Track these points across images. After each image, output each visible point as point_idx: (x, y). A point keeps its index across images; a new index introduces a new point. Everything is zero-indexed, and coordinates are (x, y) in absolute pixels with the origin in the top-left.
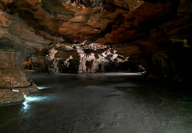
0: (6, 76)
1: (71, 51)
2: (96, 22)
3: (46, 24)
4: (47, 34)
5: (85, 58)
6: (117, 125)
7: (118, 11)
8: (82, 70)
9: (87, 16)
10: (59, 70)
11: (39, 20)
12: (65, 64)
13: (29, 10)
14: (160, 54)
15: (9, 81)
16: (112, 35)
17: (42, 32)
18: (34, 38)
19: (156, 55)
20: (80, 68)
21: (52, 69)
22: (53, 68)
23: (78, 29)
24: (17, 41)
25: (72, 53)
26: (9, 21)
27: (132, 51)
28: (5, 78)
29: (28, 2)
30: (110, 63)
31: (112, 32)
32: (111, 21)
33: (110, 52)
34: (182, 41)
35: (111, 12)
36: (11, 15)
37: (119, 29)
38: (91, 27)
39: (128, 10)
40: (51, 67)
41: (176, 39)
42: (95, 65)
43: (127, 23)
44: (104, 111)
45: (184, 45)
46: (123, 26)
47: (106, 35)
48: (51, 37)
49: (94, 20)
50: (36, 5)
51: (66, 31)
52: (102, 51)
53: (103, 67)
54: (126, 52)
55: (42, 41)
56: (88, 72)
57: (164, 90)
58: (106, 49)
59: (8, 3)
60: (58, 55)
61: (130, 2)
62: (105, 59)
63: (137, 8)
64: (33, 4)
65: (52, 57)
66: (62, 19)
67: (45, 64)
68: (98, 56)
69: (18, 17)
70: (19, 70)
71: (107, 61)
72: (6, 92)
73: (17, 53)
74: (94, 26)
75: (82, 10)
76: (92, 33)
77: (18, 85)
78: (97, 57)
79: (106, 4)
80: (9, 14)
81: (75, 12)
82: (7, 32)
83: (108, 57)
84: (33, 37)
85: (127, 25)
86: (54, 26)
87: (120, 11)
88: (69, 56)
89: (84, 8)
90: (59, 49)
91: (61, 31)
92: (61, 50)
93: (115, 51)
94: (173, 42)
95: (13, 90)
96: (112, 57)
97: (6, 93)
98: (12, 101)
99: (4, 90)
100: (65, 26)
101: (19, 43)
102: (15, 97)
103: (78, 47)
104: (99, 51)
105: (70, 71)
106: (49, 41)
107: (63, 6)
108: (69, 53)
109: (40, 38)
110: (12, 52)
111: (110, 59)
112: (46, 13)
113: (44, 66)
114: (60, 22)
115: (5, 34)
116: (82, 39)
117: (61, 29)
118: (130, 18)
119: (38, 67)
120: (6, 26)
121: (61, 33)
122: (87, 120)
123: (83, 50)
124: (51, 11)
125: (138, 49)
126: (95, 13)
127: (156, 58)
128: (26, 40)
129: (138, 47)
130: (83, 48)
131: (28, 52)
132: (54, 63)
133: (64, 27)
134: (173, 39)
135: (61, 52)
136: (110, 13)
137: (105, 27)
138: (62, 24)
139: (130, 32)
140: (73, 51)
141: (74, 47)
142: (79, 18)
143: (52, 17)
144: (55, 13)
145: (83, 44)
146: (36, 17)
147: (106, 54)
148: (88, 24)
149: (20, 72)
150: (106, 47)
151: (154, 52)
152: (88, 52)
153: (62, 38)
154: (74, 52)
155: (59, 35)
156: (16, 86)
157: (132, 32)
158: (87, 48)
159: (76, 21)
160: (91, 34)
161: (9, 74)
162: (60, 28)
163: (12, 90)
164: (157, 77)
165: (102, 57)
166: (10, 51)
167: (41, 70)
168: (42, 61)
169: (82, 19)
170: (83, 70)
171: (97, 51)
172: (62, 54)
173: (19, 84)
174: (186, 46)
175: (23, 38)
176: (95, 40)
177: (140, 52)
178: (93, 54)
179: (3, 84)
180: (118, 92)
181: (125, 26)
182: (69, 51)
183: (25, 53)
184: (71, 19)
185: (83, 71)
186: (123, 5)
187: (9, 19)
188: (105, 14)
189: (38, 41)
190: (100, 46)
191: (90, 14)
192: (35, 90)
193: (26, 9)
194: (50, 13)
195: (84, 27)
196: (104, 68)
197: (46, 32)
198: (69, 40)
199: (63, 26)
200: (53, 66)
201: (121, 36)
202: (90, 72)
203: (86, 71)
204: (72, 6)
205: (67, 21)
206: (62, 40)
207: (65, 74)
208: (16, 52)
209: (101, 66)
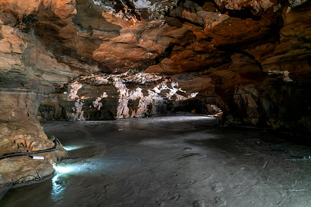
0: (17, 134)
1: (105, 85)
2: (151, 42)
3: (74, 45)
4: (74, 60)
5: (128, 95)
6: (223, 202)
7: (186, 27)
8: (122, 114)
9: (139, 33)
10: (84, 116)
11: (64, 39)
12: (95, 106)
13: (52, 25)
14: (247, 89)
15: (23, 141)
16: (172, 62)
17: (65, 58)
18: (55, 68)
19: (240, 90)
20: (119, 111)
21: (73, 114)
22: (75, 112)
23: (123, 53)
24: (31, 74)
25: (106, 89)
26: (24, 44)
27: (201, 84)
28: (16, 137)
29: (55, 12)
30: (165, 102)
31: (173, 57)
32: (174, 41)
33: (166, 86)
34: (282, 72)
35: (175, 27)
36: (26, 34)
37: (183, 52)
38: (144, 49)
39: (203, 26)
40: (72, 111)
41: (275, 69)
42: (142, 107)
43: (197, 44)
44: (192, 181)
45: (285, 79)
46: (191, 47)
47: (163, 61)
48: (79, 65)
49: (149, 39)
50: (67, 17)
51: (105, 56)
52: (155, 83)
53: (154, 109)
54: (192, 85)
55: (68, 72)
56: (132, 116)
57: (258, 142)
58: (160, 81)
59: (24, 15)
60: (84, 92)
61: (207, 16)
62: (158, 96)
63: (217, 24)
64: (63, 16)
65: (73, 95)
66: (101, 37)
67: (60, 106)
68: (147, 92)
69: (34, 36)
70: (34, 122)
71: (161, 99)
72: (25, 162)
73: (29, 93)
74: (148, 49)
75: (132, 24)
76: (144, 58)
77: (40, 148)
78: (145, 93)
79: (169, 16)
80: (23, 32)
81: (121, 28)
82: (19, 62)
83: (163, 94)
84: (54, 66)
85: (197, 46)
86: (87, 49)
87: (190, 27)
88: (101, 93)
89: (135, 21)
90: (85, 83)
91: (96, 55)
92: (89, 83)
93: (173, 85)
94: (269, 74)
95: (34, 158)
96: (168, 93)
97: (25, 164)
98: (36, 175)
99: (21, 159)
100: (103, 48)
101: (33, 78)
102: (40, 170)
103: (116, 79)
104: (150, 84)
105: (102, 116)
106: (78, 71)
107: (103, 18)
108: (101, 88)
109: (65, 67)
110: (21, 93)
111: (166, 97)
112: (76, 28)
113: (58, 109)
114: (97, 42)
115: (16, 65)
116: (127, 67)
117: (97, 53)
118: (205, 37)
119: (48, 111)
120: (20, 51)
121: (96, 60)
122: (175, 199)
123: (123, 83)
124: (83, 24)
125: (210, 81)
126: (152, 28)
127: (240, 95)
128: (43, 72)
129: (210, 79)
130: (124, 79)
131: (46, 92)
132: (77, 104)
133: (101, 50)
134: (271, 70)
135: (89, 87)
136: (174, 29)
137: (164, 50)
138: (99, 46)
139: (200, 57)
140: (108, 84)
141: (111, 80)
142: (127, 37)
143: (85, 34)
144: (90, 29)
145: (125, 74)
146: (61, 35)
147: (159, 89)
148: (139, 45)
149: (37, 125)
150: (160, 78)
151: (236, 86)
152: (131, 86)
153: (97, 66)
154: (110, 86)
155: (93, 62)
156: (37, 150)
157: (203, 57)
158: (131, 80)
159: (121, 41)
160: (142, 60)
161: (20, 130)
162: (95, 52)
163: (32, 157)
164: (240, 122)
165: (154, 94)
166: (19, 91)
167: (53, 115)
168: (55, 101)
169: (132, 37)
170: (124, 113)
171: (146, 84)
172: (90, 90)
173: (40, 145)
174: (288, 80)
175: (38, 69)
176: (145, 69)
177: (214, 86)
178: (139, 90)
179: (13, 147)
180: (195, 150)
181: (193, 48)
182: (101, 85)
183: (41, 93)
184: (115, 38)
185: (124, 115)
186: (196, 19)
187: (23, 40)
188: (166, 30)
189: (62, 73)
190: (152, 76)
191: (144, 31)
192: (62, 154)
193: (49, 23)
194: (82, 28)
195: (133, 49)
196: (157, 111)
197: (72, 57)
198: (106, 69)
199: (100, 48)
200: (74, 110)
201: (186, 62)
202: (134, 117)
203: (128, 115)
204: (117, 19)
205: (108, 40)
206: (96, 69)
207: (96, 122)
208: (27, 92)
209: (152, 107)
